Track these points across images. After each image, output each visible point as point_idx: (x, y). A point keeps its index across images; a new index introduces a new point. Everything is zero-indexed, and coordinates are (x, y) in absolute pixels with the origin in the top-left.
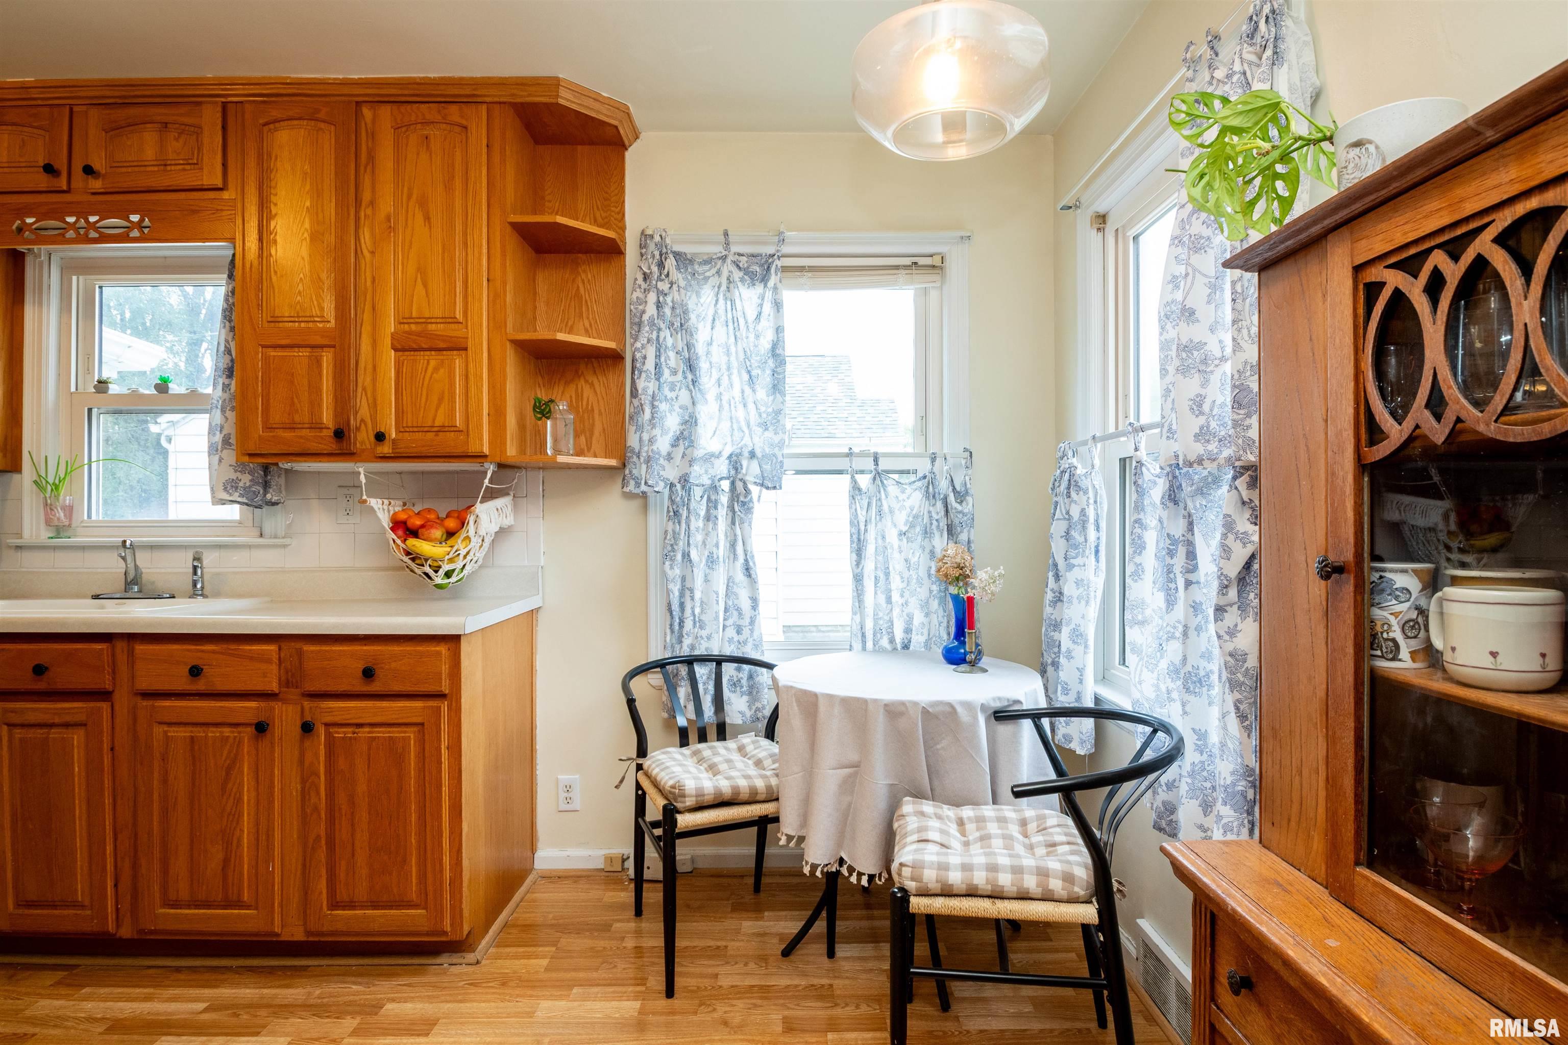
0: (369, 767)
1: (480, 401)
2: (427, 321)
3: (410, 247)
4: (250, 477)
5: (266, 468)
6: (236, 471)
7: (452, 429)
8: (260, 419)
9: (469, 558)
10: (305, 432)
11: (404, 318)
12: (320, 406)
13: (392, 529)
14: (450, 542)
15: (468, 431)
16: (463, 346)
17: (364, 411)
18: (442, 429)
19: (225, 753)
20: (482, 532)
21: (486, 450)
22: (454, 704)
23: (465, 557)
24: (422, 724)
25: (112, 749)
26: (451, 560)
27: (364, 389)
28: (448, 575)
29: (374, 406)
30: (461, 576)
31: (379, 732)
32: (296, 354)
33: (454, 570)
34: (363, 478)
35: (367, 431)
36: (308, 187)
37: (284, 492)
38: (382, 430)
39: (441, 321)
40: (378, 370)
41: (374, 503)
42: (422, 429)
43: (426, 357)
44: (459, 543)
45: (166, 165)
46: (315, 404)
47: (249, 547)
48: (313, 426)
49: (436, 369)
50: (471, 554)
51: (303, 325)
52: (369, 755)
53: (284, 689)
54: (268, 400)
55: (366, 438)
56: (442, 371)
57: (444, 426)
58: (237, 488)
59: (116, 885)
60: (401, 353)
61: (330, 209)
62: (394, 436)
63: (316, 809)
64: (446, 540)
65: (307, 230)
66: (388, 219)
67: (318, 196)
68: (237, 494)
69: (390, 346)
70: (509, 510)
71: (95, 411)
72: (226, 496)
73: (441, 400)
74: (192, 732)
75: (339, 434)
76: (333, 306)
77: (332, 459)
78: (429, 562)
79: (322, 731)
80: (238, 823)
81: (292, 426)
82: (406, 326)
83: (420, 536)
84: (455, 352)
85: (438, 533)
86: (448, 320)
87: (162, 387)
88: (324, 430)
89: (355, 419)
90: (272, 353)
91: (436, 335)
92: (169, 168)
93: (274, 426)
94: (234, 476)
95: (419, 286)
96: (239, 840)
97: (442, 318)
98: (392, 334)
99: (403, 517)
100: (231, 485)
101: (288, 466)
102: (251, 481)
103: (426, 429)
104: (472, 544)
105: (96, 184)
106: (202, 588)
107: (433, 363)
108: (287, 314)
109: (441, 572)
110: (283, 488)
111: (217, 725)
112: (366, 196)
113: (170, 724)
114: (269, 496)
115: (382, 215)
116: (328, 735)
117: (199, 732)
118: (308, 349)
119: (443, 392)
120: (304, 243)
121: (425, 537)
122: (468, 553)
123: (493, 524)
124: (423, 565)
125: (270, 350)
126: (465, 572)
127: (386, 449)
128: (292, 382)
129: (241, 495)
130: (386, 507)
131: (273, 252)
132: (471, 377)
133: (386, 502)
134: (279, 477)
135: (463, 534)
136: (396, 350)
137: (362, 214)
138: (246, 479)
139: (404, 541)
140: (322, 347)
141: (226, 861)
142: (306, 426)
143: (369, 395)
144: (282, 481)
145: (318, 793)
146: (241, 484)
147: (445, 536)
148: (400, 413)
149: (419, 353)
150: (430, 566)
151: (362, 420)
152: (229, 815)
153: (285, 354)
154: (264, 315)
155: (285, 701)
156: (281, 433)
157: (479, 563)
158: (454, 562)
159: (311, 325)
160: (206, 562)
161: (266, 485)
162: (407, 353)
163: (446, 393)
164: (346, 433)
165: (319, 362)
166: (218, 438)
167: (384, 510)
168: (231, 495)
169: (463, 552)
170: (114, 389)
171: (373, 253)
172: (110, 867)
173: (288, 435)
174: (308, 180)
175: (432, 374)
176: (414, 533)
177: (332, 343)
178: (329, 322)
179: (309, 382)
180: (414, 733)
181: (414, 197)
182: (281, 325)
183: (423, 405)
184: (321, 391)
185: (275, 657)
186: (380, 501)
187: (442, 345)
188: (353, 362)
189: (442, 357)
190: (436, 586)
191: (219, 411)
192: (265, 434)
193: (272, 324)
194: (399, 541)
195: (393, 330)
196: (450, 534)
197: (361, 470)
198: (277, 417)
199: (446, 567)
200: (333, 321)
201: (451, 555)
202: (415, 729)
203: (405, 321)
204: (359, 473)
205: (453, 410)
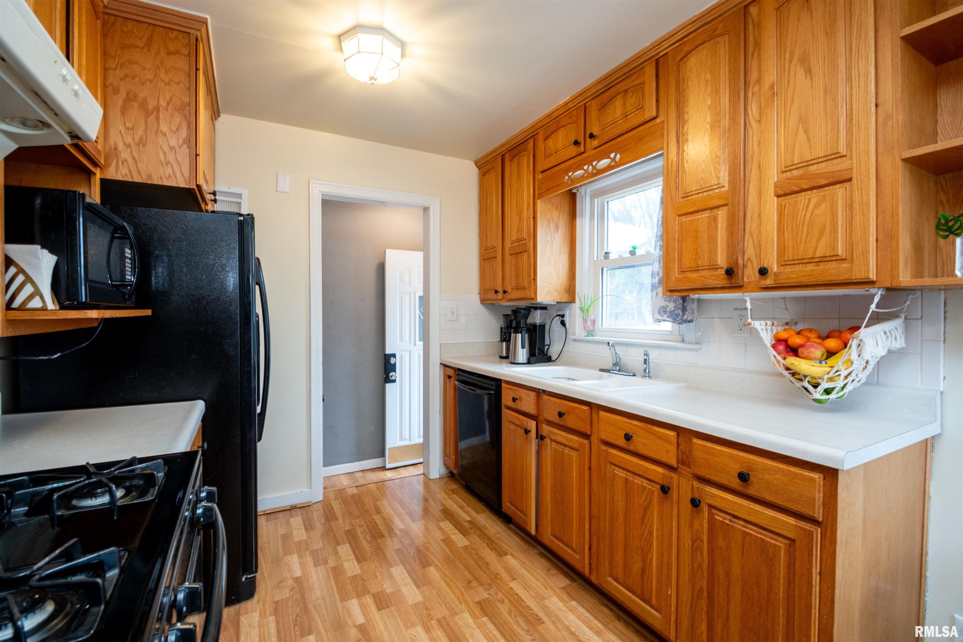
0: (742, 555)
1: (866, 229)
2: (808, 164)
3: (792, 103)
4: (674, 305)
5: (684, 299)
6: (665, 301)
7: (834, 258)
8: (676, 266)
9: (850, 379)
10: (705, 273)
11: (786, 167)
12: (716, 252)
13: (774, 347)
14: (831, 361)
15: (852, 259)
16: (847, 177)
17: (750, 251)
18: (823, 260)
19: (644, 496)
20: (867, 355)
21: (873, 276)
22: (828, 534)
23: (846, 377)
24: (794, 541)
25: (590, 469)
26: (831, 380)
27: (751, 234)
28: (828, 391)
29: (759, 246)
30: (841, 393)
31: (751, 529)
32: (699, 217)
33: (833, 389)
34: (749, 305)
35: (753, 268)
36: (709, 90)
37: (696, 314)
38: (765, 266)
39: (823, 159)
40: (762, 216)
41: (758, 325)
42: (802, 261)
43: (808, 197)
44: (838, 362)
45: (626, 116)
46: (713, 251)
47: (676, 349)
48: (711, 267)
49: (817, 206)
50: (853, 375)
51: (705, 194)
52: (743, 545)
53: (680, 466)
54: (681, 253)
55: (751, 273)
56: (824, 205)
57: (825, 257)
58: (666, 312)
59: (590, 549)
60: (783, 198)
61: (725, 99)
62: (775, 269)
63: (700, 566)
64: (826, 359)
65: (708, 123)
66: (772, 87)
67: (716, 94)
68: (666, 316)
69: (773, 194)
70: (899, 333)
71: (605, 269)
72: (659, 317)
73: (821, 233)
74: (626, 475)
75: (730, 272)
76: (727, 174)
77: (725, 291)
78: (807, 379)
79: (706, 509)
80: (650, 548)
81: (696, 268)
82: (788, 173)
83: (800, 354)
84: (838, 186)
85: (818, 352)
86: (830, 157)
87: (633, 253)
88: (719, 270)
89: (743, 259)
90: (684, 219)
91: (816, 174)
92: (628, 117)
93: (685, 270)
94: (664, 304)
95: (802, 136)
96: (651, 560)
97: (824, 156)
98: (775, 183)
99: (784, 335)
100: (663, 310)
101: (696, 296)
102: (674, 307)
103: (806, 261)
104: (854, 366)
105: (595, 143)
106: (649, 372)
107: (814, 201)
108: (694, 189)
109: (820, 389)
110: (695, 311)
111: (640, 476)
112: (753, 76)
113: (616, 465)
114: (685, 317)
115: (766, 85)
116: (711, 515)
117: (631, 477)
118: (709, 211)
119: (824, 226)
120: (706, 133)
121: (804, 355)
122: (849, 374)
123: (880, 347)
124: (801, 380)
125: (683, 217)
126: (846, 390)
127: (769, 281)
128: (697, 238)
129: (668, 317)
130: (769, 328)
131: (686, 148)
132: (856, 206)
133: (769, 323)
134: (693, 303)
135: (843, 355)
136: (778, 196)
137: (750, 94)
138: (671, 306)
139: (784, 359)
140: (718, 207)
141: (643, 570)
142: (706, 268)
143: (755, 238)
144: (695, 306)
145: (702, 556)
146: (668, 309)
147: (825, 356)
148: (782, 250)
149: (800, 194)
150: (808, 382)
151: (749, 259)
152: (646, 539)
153: (693, 218)
154: (680, 193)
155: (680, 475)
156: (689, 275)
157: (862, 382)
158: (834, 381)
159: (711, 193)
160: (651, 356)
161: (684, 309)
162: (788, 197)
163: (828, 224)
164: (736, 272)
165: (715, 219)
166: (656, 280)
167: (767, 330)
168: (662, 316)
169: (844, 373)
170: (612, 256)
171: (759, 121)
172: (587, 537)
173: (694, 275)
174: (709, 84)
175: (814, 210)
176: (794, 351)
177: (726, 202)
178: (724, 186)
179: (708, 234)
180: (786, 544)
181: (796, 58)
182: (690, 198)
183: (804, 240)
184: (716, 240)
185: (675, 440)
186: (763, 323)
187: (824, 182)
188: (742, 213)
189: (824, 193)
190: (815, 400)
191: (657, 263)
192: (680, 276)
193: (685, 199)
194: (779, 358)
195: (776, 180)
196: (830, 354)
197: (748, 299)
198: (687, 263)
199: (825, 385)
200: (727, 185)
201: (831, 375)
202: (787, 542)
203: (787, 169)
204: (746, 301)
205: (835, 239)
